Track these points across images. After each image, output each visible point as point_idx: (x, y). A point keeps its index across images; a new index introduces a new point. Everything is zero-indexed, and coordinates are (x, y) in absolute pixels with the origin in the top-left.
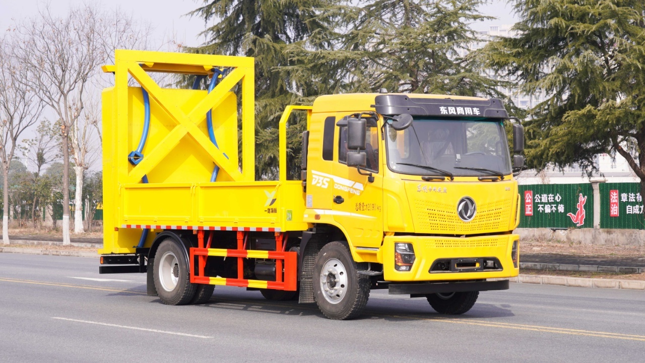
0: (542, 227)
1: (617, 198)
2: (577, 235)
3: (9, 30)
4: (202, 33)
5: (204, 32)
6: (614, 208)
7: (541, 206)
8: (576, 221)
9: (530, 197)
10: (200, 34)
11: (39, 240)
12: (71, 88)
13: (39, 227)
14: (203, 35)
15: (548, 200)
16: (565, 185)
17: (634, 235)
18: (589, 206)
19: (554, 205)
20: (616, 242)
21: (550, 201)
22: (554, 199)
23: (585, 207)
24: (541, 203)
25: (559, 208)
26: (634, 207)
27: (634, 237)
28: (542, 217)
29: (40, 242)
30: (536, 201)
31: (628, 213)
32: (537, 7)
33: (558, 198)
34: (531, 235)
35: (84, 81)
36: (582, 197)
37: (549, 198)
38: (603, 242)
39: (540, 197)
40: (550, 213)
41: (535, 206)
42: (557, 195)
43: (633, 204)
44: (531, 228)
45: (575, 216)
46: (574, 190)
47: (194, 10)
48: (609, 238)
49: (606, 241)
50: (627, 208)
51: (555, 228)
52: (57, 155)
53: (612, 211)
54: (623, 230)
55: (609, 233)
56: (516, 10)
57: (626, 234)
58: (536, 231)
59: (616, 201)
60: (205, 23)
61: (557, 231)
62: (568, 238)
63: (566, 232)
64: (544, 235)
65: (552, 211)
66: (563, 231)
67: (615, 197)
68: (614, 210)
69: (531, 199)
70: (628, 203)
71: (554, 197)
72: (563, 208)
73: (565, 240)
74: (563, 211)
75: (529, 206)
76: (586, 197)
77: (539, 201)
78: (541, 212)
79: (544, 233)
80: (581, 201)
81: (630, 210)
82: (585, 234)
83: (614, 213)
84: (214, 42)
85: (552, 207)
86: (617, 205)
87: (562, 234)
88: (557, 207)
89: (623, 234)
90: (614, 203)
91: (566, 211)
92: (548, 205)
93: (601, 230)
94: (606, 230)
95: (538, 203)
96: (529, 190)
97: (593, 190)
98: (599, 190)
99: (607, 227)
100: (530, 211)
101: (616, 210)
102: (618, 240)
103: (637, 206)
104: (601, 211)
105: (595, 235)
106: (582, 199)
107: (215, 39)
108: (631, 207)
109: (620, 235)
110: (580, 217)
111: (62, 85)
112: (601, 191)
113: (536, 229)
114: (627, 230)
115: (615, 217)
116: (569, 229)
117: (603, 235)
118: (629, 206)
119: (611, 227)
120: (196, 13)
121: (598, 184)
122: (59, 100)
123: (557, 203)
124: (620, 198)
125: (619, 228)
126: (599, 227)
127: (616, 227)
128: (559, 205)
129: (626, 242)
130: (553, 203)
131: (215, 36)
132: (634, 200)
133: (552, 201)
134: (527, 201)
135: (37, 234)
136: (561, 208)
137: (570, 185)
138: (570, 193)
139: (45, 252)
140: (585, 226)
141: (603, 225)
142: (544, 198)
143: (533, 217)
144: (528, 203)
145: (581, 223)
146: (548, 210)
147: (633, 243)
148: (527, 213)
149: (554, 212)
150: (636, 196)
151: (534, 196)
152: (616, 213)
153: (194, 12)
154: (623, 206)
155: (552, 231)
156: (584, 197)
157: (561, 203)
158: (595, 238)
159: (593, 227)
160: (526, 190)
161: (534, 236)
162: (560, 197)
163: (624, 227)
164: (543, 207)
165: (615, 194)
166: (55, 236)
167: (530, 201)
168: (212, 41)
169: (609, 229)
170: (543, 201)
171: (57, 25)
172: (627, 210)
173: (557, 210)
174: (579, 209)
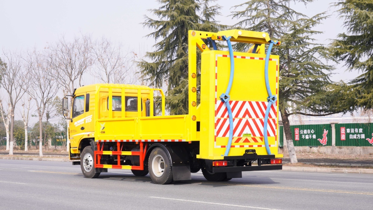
0: (304, 146)
1: (344, 131)
2: (323, 149)
3: (45, 48)
4: (154, 45)
5: (156, 45)
6: (343, 136)
7: (303, 135)
8: (322, 143)
9: (298, 131)
10: (154, 46)
11: (52, 155)
12: (76, 78)
13: (47, 149)
14: (155, 46)
15: (307, 133)
16: (317, 125)
17: (354, 149)
18: (329, 135)
19: (310, 135)
20: (344, 153)
21: (308, 133)
22: (310, 132)
23: (327, 136)
24: (304, 134)
25: (313, 136)
26: (354, 135)
27: (354, 150)
28: (304, 141)
29: (53, 155)
30: (301, 133)
31: (350, 138)
32: (367, 20)
33: (313, 131)
34: (299, 150)
35: (82, 74)
36: (325, 131)
37: (308, 132)
38: (337, 153)
39: (303, 131)
40: (308, 139)
41: (300, 136)
42: (312, 130)
43: (353, 134)
44: (298, 146)
45: (322, 140)
46: (321, 127)
47: (149, 34)
48: (340, 151)
49: (339, 152)
50: (350, 136)
51: (311, 146)
52: (55, 114)
53: (342, 138)
54: (348, 147)
55: (340, 148)
56: (345, 25)
57: (350, 149)
58: (301, 148)
59: (344, 132)
60: (155, 40)
61: (312, 148)
62: (318, 151)
63: (317, 148)
64: (305, 150)
65: (309, 138)
66: (315, 148)
67: (343, 131)
68: (343, 137)
69: (298, 132)
70: (350, 133)
71: (310, 131)
72: (315, 136)
73: (317, 152)
74: (315, 138)
75: (297, 135)
76: (327, 131)
77: (302, 133)
78: (303, 138)
79: (305, 149)
80: (325, 133)
81: (351, 137)
82: (327, 149)
83: (343, 139)
84: (159, 50)
85: (309, 136)
86: (344, 134)
87: (315, 149)
88: (312, 136)
89: (348, 149)
90: (343, 134)
91: (317, 138)
92: (307, 135)
93: (336, 147)
94: (339, 147)
95: (302, 134)
96: (297, 128)
97: (331, 127)
98: (334, 127)
99: (339, 145)
100: (298, 138)
101: (344, 137)
102: (345, 152)
103: (355, 135)
104: (336, 138)
105: (333, 149)
106: (326, 132)
107: (160, 49)
108: (352, 135)
109: (346, 149)
110: (324, 141)
111: (71, 76)
112: (336, 128)
113: (301, 147)
114: (350, 147)
115: (343, 140)
116: (319, 147)
117: (337, 149)
118: (351, 135)
119: (341, 145)
120: (150, 36)
121: (334, 124)
122: (69, 84)
123: (312, 134)
124: (346, 131)
125: (346, 146)
126: (335, 145)
127: (344, 145)
128: (313, 135)
129: (350, 153)
130: (310, 134)
131: (160, 48)
132: (354, 132)
133: (309, 133)
134: (296, 133)
135: (47, 152)
136: (314, 137)
137: (319, 125)
138: (319, 129)
139: (65, 160)
140: (327, 145)
141: (336, 145)
142: (305, 131)
143: (299, 141)
144: (297, 134)
145: (325, 143)
146: (307, 137)
147: (353, 153)
148: (296, 139)
149: (310, 138)
150: (355, 130)
151: (300, 131)
152: (344, 139)
153: (149, 35)
154: (347, 135)
155: (310, 148)
156: (326, 131)
157: (314, 134)
158: (333, 151)
159: (332, 146)
160: (295, 128)
161: (300, 150)
162: (314, 131)
163: (348, 145)
164: (305, 136)
165: (343, 129)
166: (57, 153)
167: (297, 133)
168: (158, 50)
169: (340, 147)
170: (304, 133)
171: (68, 46)
172: (350, 137)
173: (312, 137)
174: (324, 137)
